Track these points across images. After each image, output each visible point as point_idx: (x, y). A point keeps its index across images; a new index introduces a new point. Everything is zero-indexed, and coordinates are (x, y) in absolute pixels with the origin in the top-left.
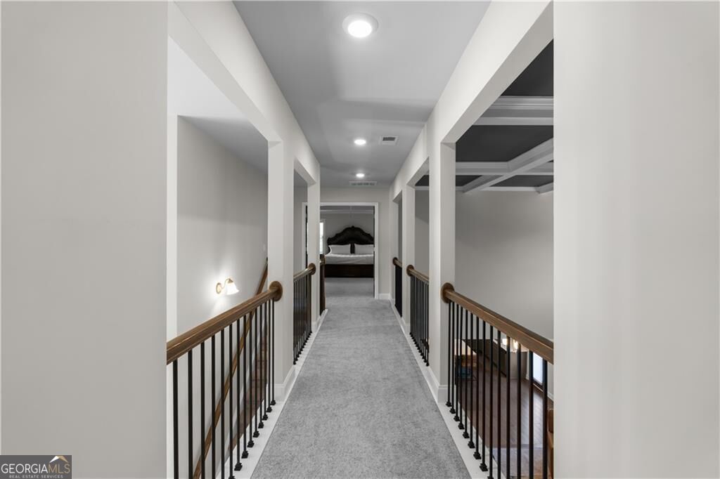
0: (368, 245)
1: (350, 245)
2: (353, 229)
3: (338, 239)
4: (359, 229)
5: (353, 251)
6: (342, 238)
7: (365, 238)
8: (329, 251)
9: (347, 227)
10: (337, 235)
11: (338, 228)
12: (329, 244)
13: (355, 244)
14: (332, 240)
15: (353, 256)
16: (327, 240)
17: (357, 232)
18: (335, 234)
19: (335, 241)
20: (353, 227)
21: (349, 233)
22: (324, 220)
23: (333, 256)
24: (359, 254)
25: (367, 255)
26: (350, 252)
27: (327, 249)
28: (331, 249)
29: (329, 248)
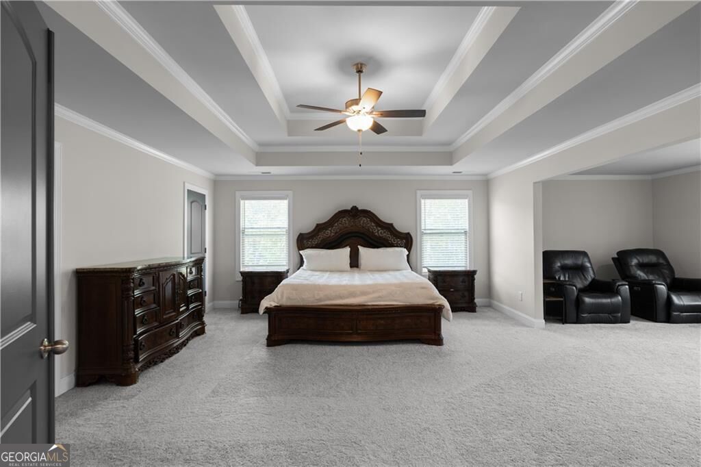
0: (390, 250)
1: (348, 250)
2: (355, 213)
3: (322, 236)
4: (367, 214)
5: (355, 263)
6: (329, 233)
7: (379, 232)
8: (301, 263)
9: (340, 210)
10: (320, 228)
11: (320, 211)
12: (299, 250)
13: (359, 246)
14: (309, 238)
15: (355, 280)
16: (296, 238)
17: (364, 220)
18: (315, 225)
19: (315, 242)
20: (355, 208)
21: (345, 221)
22: (290, 193)
23: (306, 282)
24: (371, 271)
25: (391, 273)
26: (349, 266)
27: (297, 260)
28: (305, 260)
29: (301, 256)
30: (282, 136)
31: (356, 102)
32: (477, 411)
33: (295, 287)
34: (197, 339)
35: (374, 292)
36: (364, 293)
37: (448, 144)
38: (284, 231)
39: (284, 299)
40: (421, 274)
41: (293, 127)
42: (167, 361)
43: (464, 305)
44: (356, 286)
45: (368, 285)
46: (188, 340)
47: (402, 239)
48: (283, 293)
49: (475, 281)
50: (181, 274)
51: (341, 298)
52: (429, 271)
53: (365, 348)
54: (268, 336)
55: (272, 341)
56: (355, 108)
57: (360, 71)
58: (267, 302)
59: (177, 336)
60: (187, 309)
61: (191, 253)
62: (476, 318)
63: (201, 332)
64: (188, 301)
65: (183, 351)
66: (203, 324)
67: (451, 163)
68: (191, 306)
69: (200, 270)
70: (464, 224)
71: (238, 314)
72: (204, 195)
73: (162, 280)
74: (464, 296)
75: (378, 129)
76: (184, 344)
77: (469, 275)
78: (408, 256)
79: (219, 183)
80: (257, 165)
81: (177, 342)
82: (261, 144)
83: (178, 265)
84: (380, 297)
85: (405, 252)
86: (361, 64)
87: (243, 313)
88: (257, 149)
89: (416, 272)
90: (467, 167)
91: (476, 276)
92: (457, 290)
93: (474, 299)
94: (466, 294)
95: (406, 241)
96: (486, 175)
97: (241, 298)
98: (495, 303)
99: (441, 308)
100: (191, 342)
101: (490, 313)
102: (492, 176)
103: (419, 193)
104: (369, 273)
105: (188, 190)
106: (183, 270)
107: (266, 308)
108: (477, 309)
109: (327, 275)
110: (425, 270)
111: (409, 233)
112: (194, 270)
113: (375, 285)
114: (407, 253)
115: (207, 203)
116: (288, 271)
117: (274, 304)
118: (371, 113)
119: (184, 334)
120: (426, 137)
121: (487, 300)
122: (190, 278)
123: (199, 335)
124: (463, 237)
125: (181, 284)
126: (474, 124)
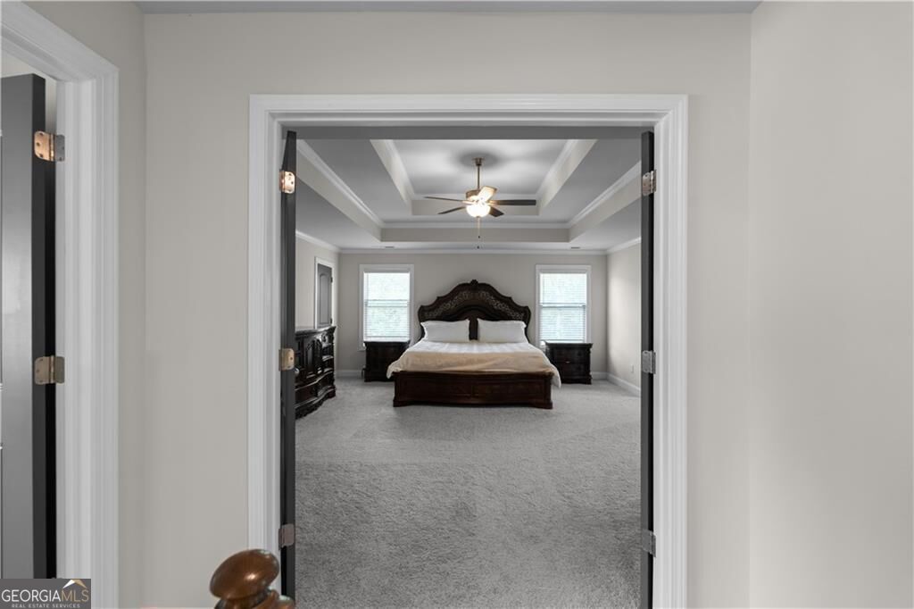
0: (508, 323)
1: (467, 322)
2: (474, 286)
3: (441, 309)
4: (487, 288)
5: (474, 335)
6: (449, 306)
7: (498, 305)
8: (423, 334)
9: (461, 283)
10: (440, 301)
11: (442, 283)
12: (420, 321)
13: (479, 320)
14: (430, 310)
15: (475, 349)
16: (417, 310)
17: (483, 294)
18: (435, 298)
19: (436, 313)
20: (474, 282)
21: (465, 294)
22: (412, 266)
23: (428, 350)
24: (489, 343)
25: (508, 344)
26: (468, 338)
27: (418, 331)
28: (426, 332)
29: (422, 327)
30: (407, 215)
31: (476, 192)
32: (568, 451)
33: (418, 355)
34: (330, 400)
35: (491, 360)
36: (480, 361)
37: (565, 222)
38: (406, 304)
39: (409, 365)
40: (539, 348)
41: (416, 206)
42: (309, 416)
43: (578, 377)
44: (472, 354)
45: (486, 354)
46: (323, 400)
47: (520, 312)
48: (407, 360)
49: (591, 355)
50: (318, 340)
51: (461, 364)
52: (547, 344)
53: (481, 409)
54: (395, 398)
55: (398, 402)
56: (474, 197)
57: (479, 165)
58: (394, 368)
59: (316, 395)
60: (322, 373)
61: (320, 323)
62: (590, 389)
63: (331, 395)
64: (323, 365)
65: (320, 409)
66: (334, 387)
67: (567, 240)
68: (326, 370)
69: (331, 339)
70: (582, 298)
71: (362, 382)
72: (331, 269)
73: (306, 346)
74: (579, 368)
75: (495, 213)
76: (320, 403)
77: (585, 349)
78: (526, 329)
79: (342, 256)
80: (382, 241)
81: (315, 400)
82: (386, 222)
83: (315, 333)
84: (495, 365)
85: (523, 325)
86: (480, 159)
87: (366, 381)
88: (383, 225)
89: (534, 345)
90: (584, 243)
91: (591, 350)
92: (572, 363)
93: (589, 371)
94: (582, 367)
95: (525, 314)
96: (604, 250)
97: (364, 367)
98: (611, 375)
99: (551, 375)
100: (325, 403)
101: (604, 385)
102: (610, 251)
103: (538, 267)
104: (487, 345)
105: (319, 265)
106: (319, 337)
107: (393, 373)
108: (592, 381)
109: (447, 345)
110: (543, 343)
111: (527, 308)
112: (327, 338)
113: (492, 354)
114: (525, 326)
115: (333, 276)
116: (409, 342)
117: (400, 370)
118: (488, 201)
119: (321, 393)
120: (543, 215)
121: (604, 373)
122: (324, 345)
123: (331, 397)
124: (582, 311)
125: (318, 350)
126: (588, 204)
